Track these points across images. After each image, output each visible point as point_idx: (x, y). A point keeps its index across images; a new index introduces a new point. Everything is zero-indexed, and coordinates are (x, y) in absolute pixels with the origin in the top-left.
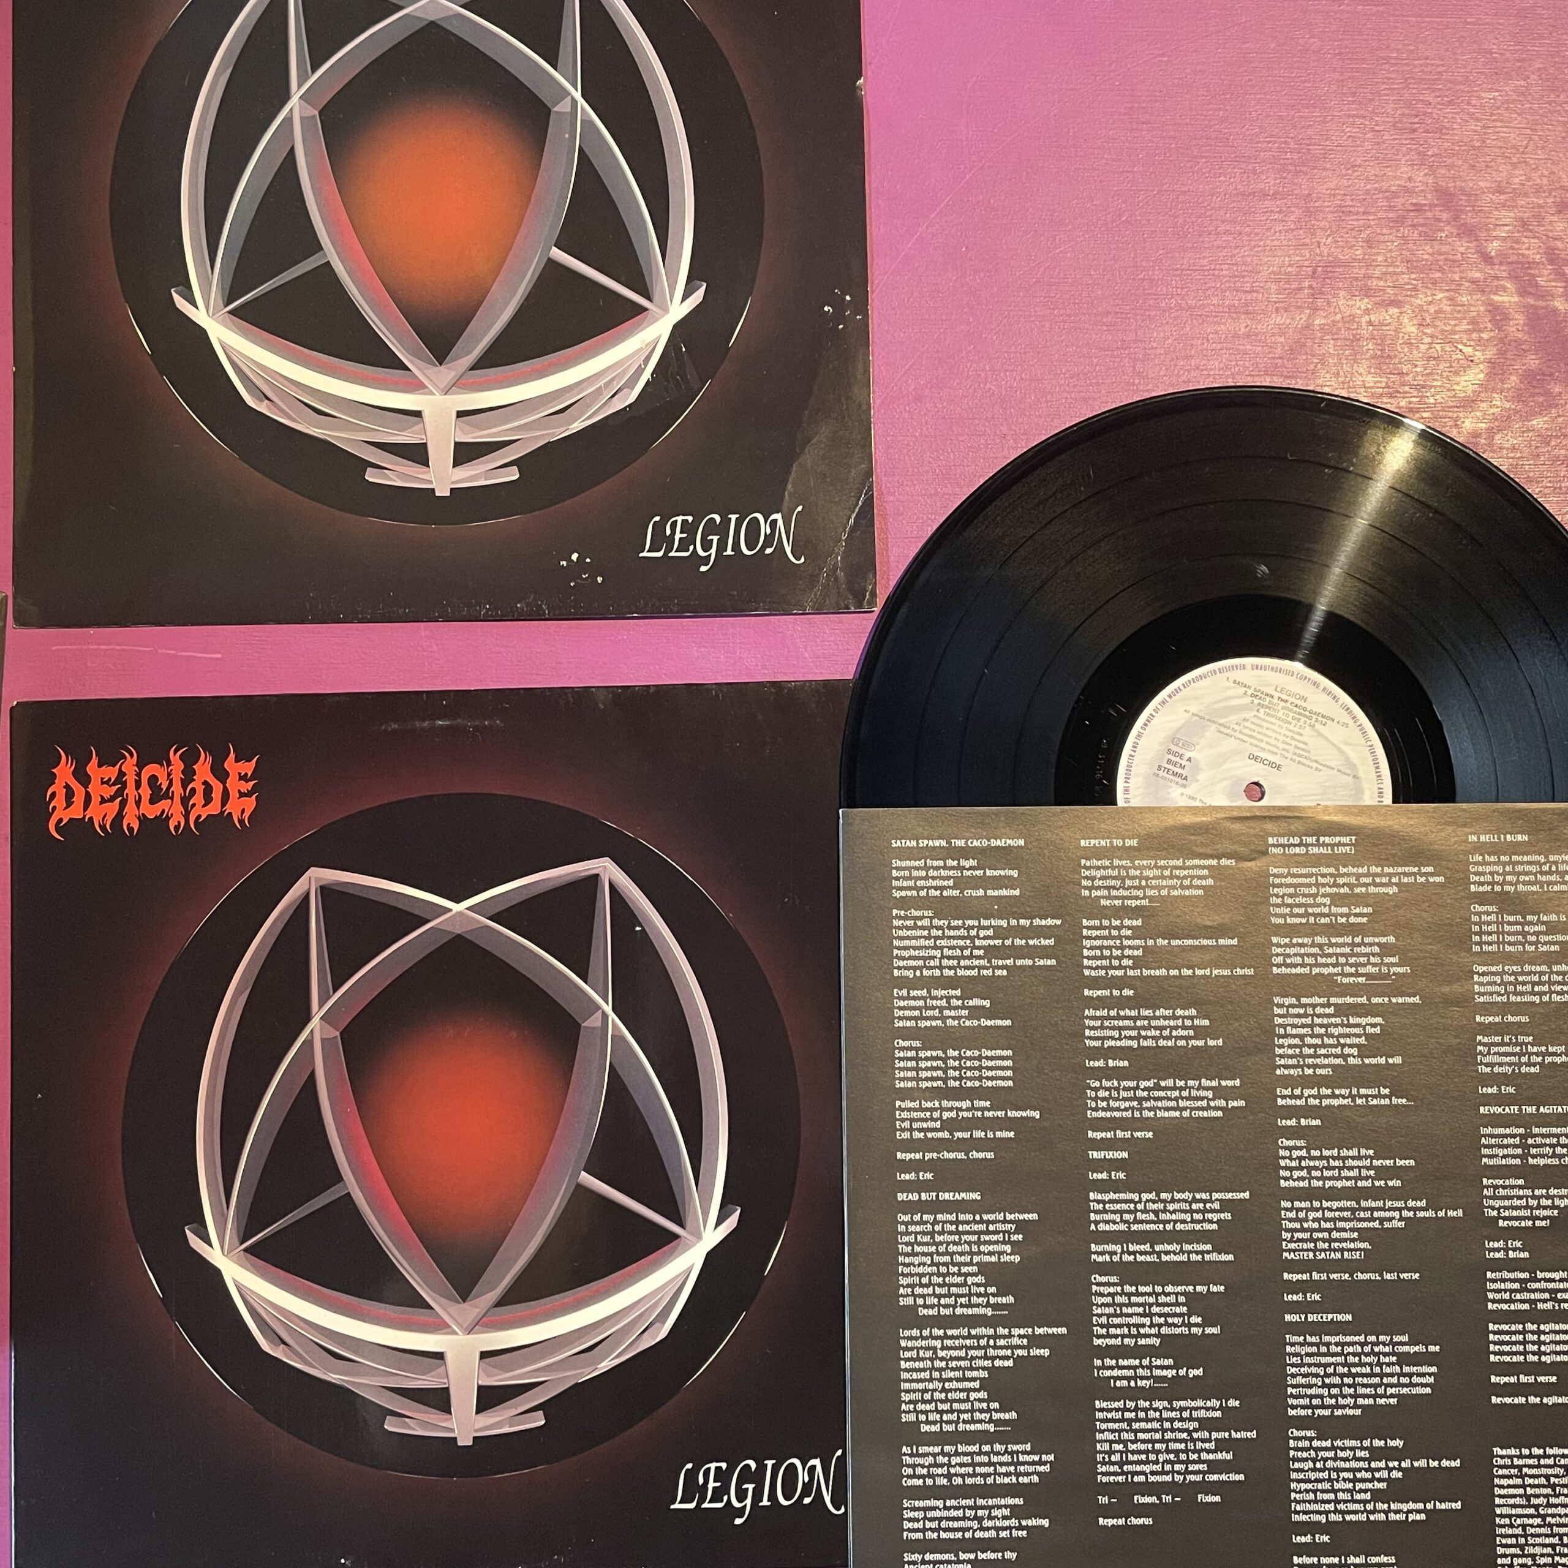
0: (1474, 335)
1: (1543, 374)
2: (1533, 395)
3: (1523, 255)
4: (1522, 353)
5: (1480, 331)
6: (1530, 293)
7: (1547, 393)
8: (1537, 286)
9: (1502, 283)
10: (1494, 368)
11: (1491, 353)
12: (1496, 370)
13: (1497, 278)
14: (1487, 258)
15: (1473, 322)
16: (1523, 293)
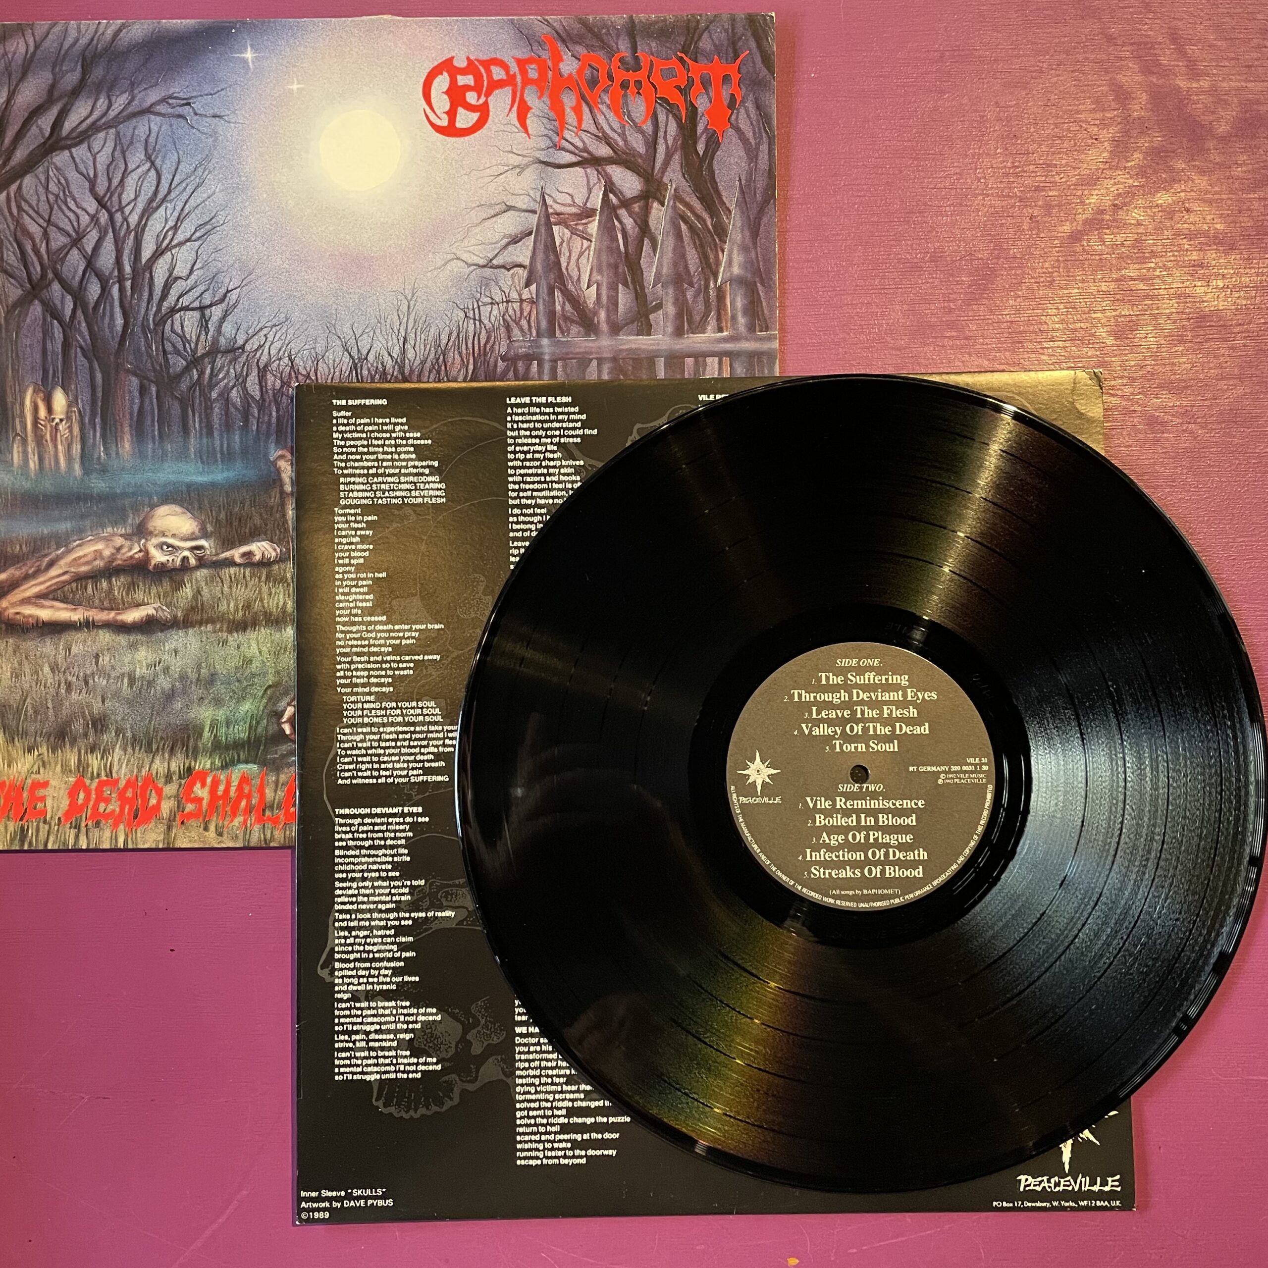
0: (1099, 115)
1: (1167, 152)
2: (1155, 172)
3: (1147, 36)
4: (1144, 131)
5: (1104, 110)
6: (1154, 73)
7: (1171, 170)
8: (1160, 64)
9: (1123, 63)
10: (1117, 146)
11: (1113, 131)
12: (1121, 149)
13: (1121, 59)
14: (1110, 39)
15: (1097, 101)
16: (1147, 71)
